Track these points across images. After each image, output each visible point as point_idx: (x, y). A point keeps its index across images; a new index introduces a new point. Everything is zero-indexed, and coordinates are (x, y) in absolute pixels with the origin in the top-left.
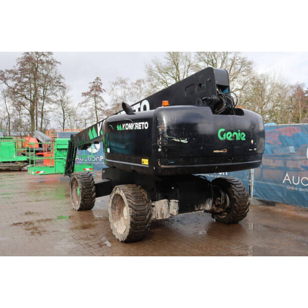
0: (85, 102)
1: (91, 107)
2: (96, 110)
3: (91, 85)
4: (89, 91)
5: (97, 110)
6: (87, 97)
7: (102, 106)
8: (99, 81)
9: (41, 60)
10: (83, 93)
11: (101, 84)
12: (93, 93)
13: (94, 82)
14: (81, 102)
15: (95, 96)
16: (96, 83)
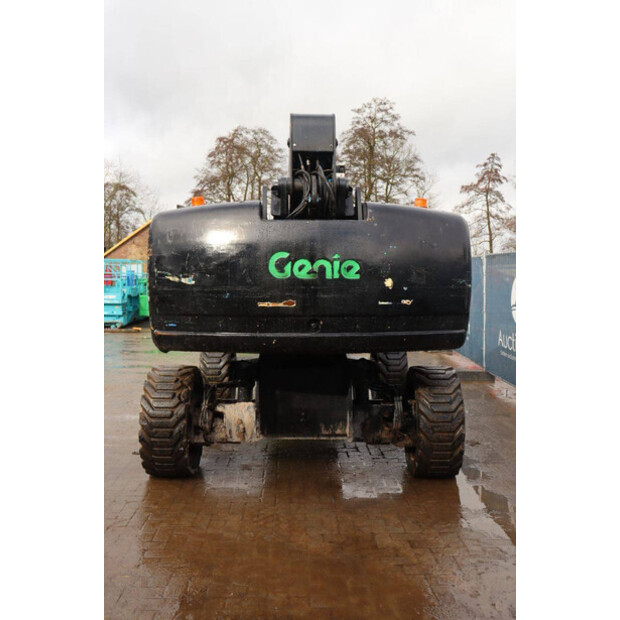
0: (469, 203)
1: (478, 213)
2: (488, 218)
3: (480, 170)
4: (476, 182)
5: (491, 219)
6: (472, 193)
7: (501, 211)
8: (496, 161)
9: (380, 132)
10: (463, 187)
11: (500, 166)
12: (482, 186)
13: (485, 165)
14: (460, 204)
15: (488, 191)
16: (489, 166)
